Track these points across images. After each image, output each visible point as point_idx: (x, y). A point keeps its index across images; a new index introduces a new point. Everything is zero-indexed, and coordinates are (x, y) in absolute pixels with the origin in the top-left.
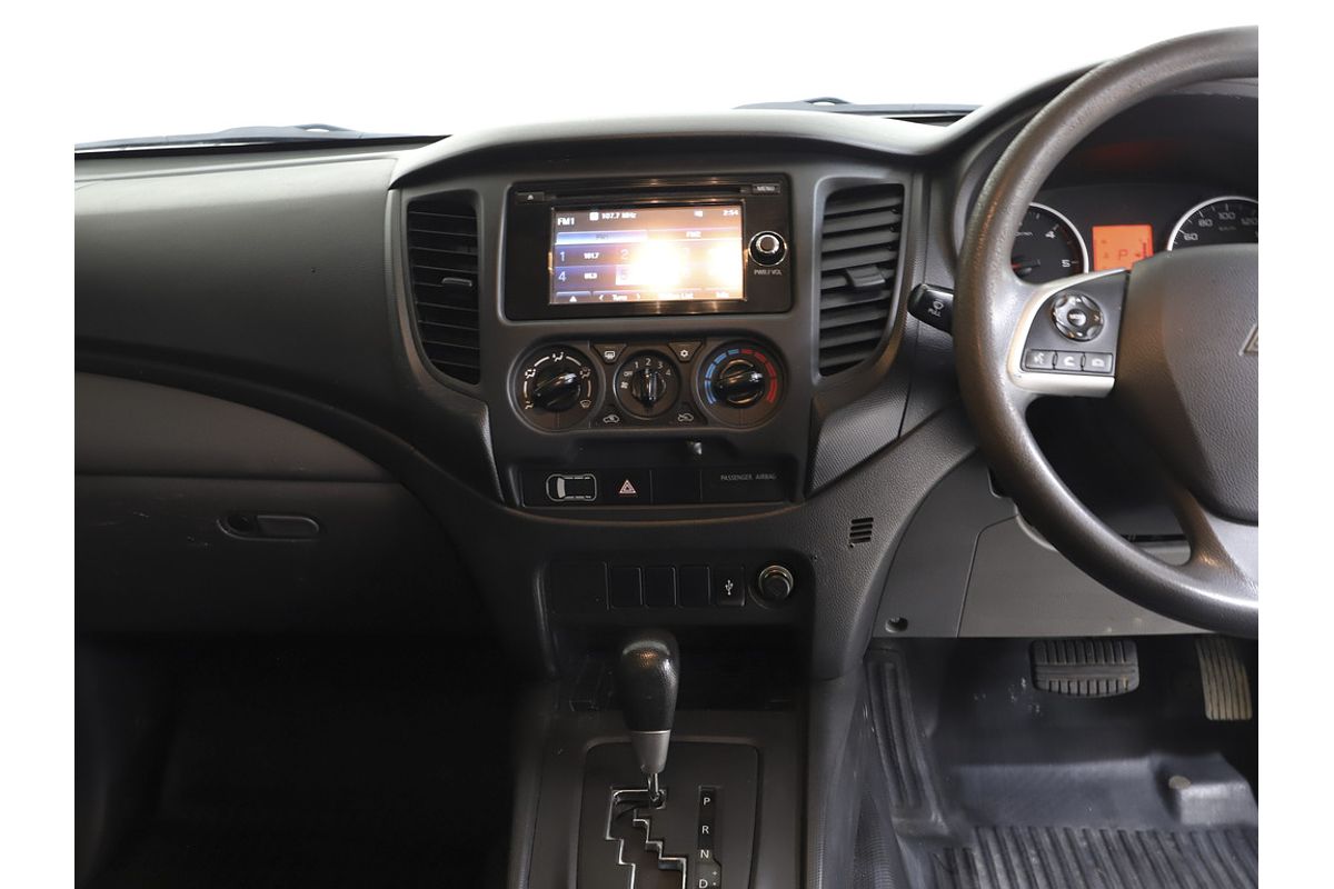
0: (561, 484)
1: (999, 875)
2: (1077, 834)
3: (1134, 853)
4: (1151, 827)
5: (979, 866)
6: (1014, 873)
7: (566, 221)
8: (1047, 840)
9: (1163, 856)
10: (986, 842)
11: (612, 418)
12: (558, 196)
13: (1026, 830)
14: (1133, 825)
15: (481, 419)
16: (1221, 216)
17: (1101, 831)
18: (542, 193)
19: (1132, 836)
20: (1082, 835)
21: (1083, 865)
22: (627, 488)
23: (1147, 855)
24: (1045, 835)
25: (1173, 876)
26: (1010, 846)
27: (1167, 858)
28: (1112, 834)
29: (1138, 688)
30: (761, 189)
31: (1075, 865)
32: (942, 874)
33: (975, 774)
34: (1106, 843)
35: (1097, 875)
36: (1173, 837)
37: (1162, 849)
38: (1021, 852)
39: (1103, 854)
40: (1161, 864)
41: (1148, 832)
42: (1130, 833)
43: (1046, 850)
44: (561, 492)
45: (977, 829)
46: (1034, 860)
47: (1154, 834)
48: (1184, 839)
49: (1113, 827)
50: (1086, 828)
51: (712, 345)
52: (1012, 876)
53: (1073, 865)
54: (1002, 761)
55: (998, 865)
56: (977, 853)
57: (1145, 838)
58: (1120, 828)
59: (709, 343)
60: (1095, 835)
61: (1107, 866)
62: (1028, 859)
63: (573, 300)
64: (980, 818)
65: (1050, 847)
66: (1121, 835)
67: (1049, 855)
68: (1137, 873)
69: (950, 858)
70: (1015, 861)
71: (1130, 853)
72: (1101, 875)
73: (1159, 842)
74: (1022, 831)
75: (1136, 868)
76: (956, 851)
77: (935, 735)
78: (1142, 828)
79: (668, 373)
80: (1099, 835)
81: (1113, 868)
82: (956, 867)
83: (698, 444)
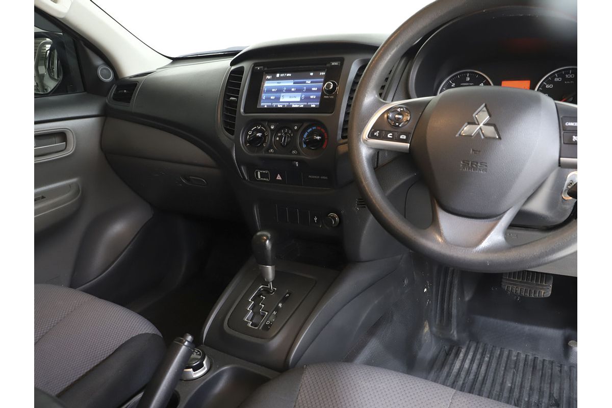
0: (259, 173)
1: (467, 361)
2: (514, 353)
3: (536, 366)
4: (552, 359)
5: (461, 355)
6: (474, 362)
7: (268, 77)
8: (498, 353)
9: (550, 372)
10: (471, 347)
11: (272, 150)
12: (268, 68)
13: (492, 347)
14: (544, 356)
15: (232, 148)
16: (567, 76)
17: (526, 355)
18: (262, 67)
19: (540, 361)
20: (516, 354)
21: (508, 365)
22: (279, 177)
23: (542, 370)
24: (499, 351)
25: (549, 381)
26: (480, 350)
27: (552, 374)
28: (531, 358)
29: (549, 297)
30: (333, 64)
31: (504, 365)
32: (442, 354)
33: (482, 320)
34: (526, 360)
35: (512, 372)
36: (561, 366)
37: (552, 369)
38: (483, 355)
39: (521, 364)
40: (547, 375)
41: (549, 361)
42: (540, 358)
43: (495, 356)
44: (259, 177)
45: (470, 341)
46: (486, 359)
47: (552, 363)
48: (566, 368)
49: (533, 355)
50: (520, 353)
51: (305, 125)
52: (472, 362)
53: (503, 364)
54: (495, 317)
55: (470, 357)
56: (463, 350)
57: (547, 363)
58: (536, 356)
59: (304, 124)
60: (523, 356)
61: (519, 369)
62: (484, 358)
63: (266, 106)
64: (474, 338)
65: (497, 356)
66: (535, 359)
67: (495, 358)
68: (532, 375)
69: (451, 349)
70: (478, 356)
71: (534, 367)
72: (514, 372)
73: (552, 366)
74: (490, 347)
75: (533, 373)
76: (455, 348)
77: (470, 301)
78: (547, 359)
79: (292, 135)
80: (525, 356)
81: (522, 371)
82: (451, 353)
83: (297, 163)
